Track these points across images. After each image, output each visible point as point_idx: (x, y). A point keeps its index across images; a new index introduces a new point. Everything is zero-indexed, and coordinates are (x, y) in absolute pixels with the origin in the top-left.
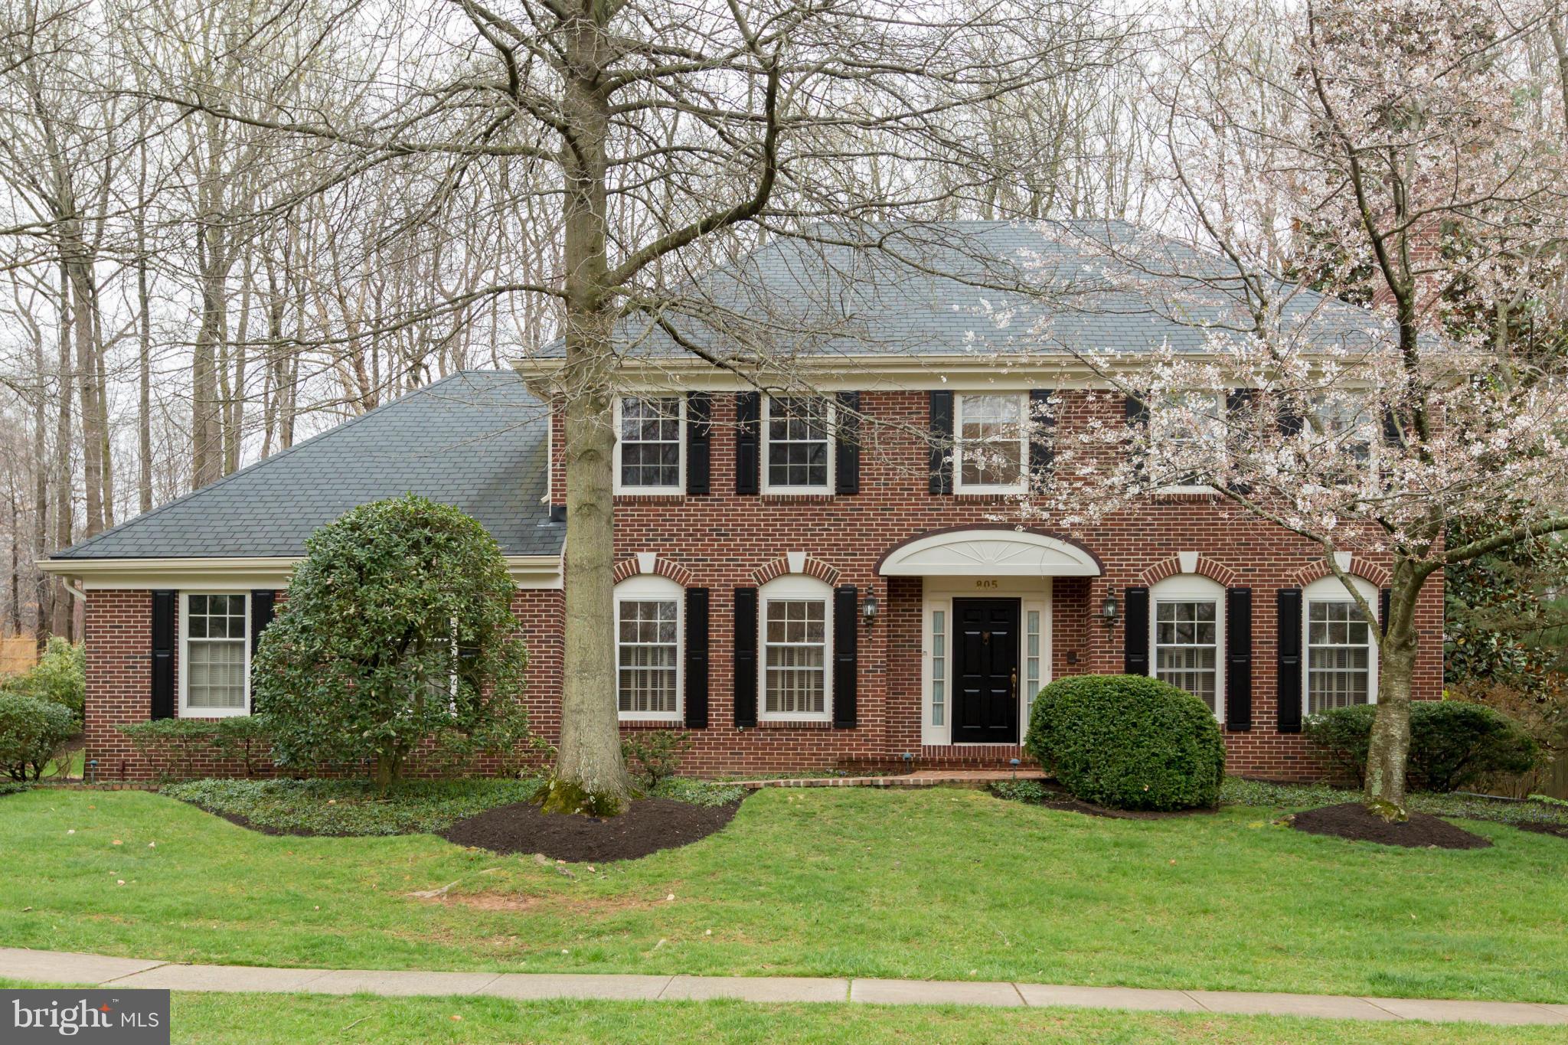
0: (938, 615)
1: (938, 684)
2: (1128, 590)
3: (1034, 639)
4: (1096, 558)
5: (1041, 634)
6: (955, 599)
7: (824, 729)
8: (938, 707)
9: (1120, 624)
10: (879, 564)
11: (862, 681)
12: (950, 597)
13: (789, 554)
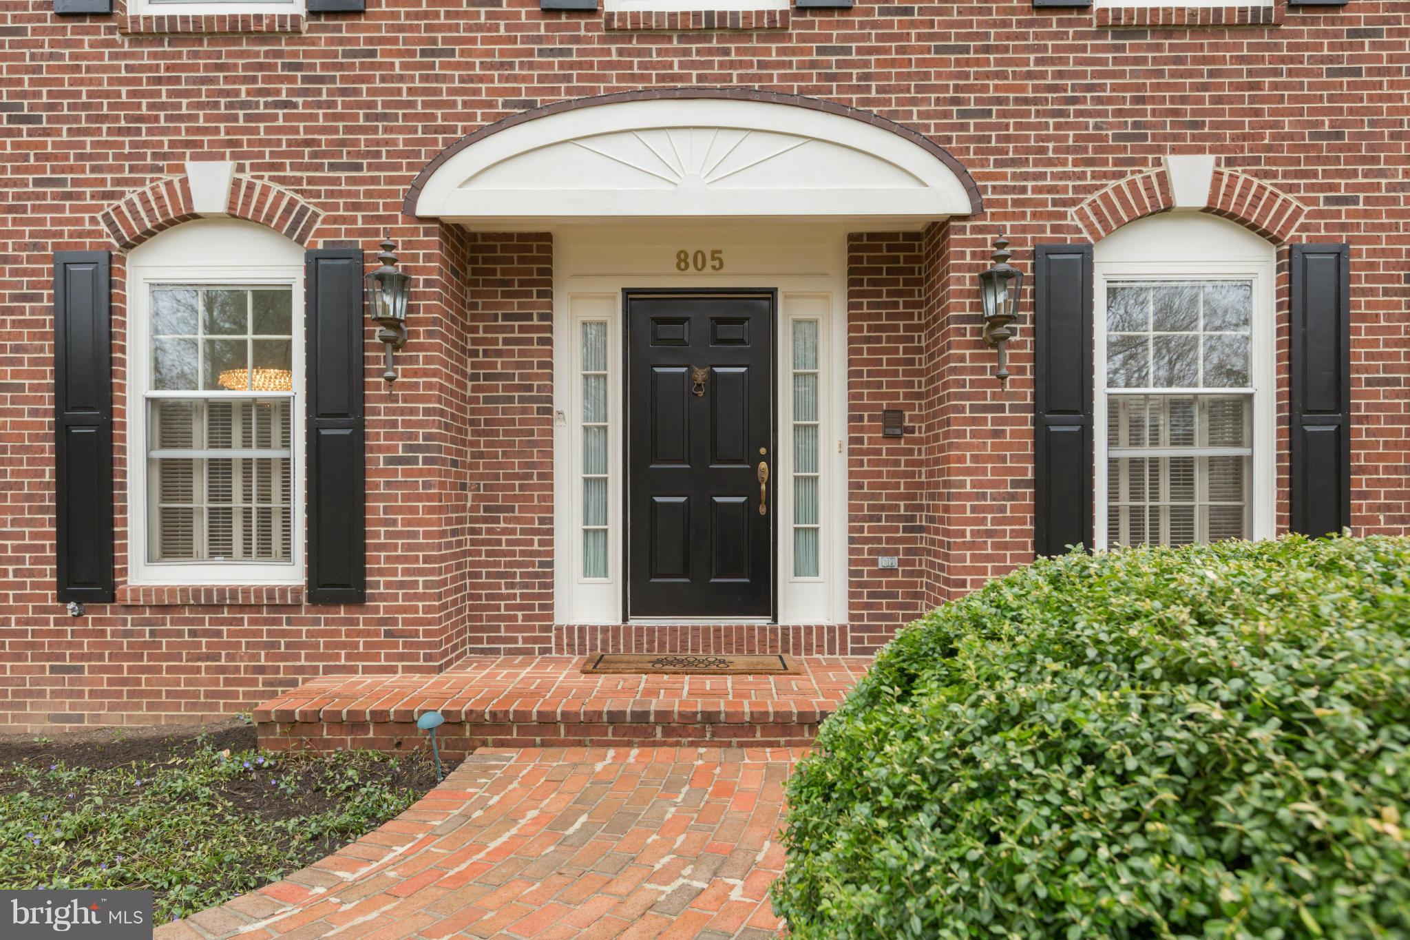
0: (593, 330)
1: (594, 485)
2: (1041, 254)
3: (807, 379)
4: (960, 172)
5: (822, 370)
6: (627, 292)
7: (284, 607)
8: (594, 536)
9: (1021, 338)
10: (417, 188)
11: (376, 483)
12: (615, 288)
13: (190, 165)
